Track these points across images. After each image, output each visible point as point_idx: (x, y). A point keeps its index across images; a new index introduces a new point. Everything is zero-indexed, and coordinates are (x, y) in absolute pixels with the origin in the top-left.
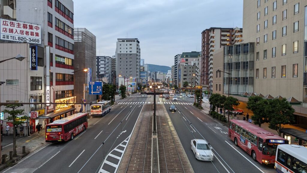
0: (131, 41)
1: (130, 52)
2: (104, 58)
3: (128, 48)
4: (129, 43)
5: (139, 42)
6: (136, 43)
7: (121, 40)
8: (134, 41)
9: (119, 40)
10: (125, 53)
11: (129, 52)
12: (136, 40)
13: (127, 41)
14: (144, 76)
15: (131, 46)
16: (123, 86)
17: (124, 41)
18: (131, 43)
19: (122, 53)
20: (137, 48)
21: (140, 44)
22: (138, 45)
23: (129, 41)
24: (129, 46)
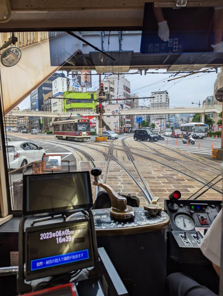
0: (162, 93)
1: (161, 101)
2: (141, 107)
3: (159, 99)
4: (159, 95)
5: (167, 93)
6: (165, 94)
7: (154, 93)
8: (164, 93)
9: (153, 93)
10: (157, 102)
11: (159, 102)
12: (165, 92)
13: (158, 93)
14: (173, 120)
15: (161, 97)
16: (153, 124)
17: (156, 94)
18: (161, 95)
19: (155, 102)
20: (166, 98)
21: (168, 95)
22: (167, 96)
23: (160, 93)
24: (160, 97)
